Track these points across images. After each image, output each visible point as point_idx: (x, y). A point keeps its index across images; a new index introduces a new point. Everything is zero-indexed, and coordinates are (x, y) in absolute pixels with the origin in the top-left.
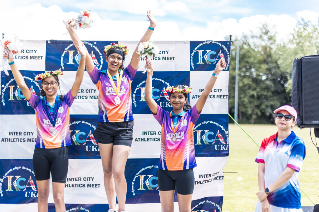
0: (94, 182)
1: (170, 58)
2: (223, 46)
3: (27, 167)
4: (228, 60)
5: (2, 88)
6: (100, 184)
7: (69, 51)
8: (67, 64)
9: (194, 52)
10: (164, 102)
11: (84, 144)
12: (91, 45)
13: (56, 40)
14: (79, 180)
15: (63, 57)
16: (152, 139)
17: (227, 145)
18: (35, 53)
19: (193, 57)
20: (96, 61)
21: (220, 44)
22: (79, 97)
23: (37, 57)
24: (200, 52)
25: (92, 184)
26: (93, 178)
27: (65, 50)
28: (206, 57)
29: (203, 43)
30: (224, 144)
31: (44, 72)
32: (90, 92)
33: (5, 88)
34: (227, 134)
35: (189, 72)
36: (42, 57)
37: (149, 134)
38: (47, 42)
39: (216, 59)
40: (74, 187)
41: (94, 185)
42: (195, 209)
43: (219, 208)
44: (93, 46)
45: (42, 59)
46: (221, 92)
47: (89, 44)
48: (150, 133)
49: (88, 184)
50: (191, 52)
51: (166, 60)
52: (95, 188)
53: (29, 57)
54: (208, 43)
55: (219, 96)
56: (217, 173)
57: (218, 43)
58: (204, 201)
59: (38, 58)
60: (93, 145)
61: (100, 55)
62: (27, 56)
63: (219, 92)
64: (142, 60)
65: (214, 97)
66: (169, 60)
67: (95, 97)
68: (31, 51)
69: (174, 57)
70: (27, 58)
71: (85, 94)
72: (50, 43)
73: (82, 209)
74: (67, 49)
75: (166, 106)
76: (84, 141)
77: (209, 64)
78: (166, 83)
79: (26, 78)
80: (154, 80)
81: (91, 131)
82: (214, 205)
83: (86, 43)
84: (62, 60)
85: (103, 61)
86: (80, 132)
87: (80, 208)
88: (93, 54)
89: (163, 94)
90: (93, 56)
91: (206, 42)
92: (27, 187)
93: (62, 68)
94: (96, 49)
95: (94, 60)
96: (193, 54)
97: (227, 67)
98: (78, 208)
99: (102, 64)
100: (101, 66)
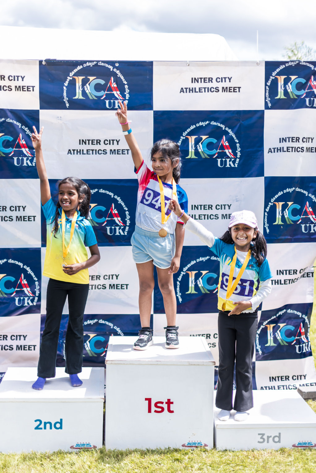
0: (119, 282)
1: (234, 90)
2: (315, 69)
7: (76, 77)
8: (73, 98)
9: (271, 80)
10: (224, 160)
11: (104, 225)
12: (111, 67)
13: (55, 60)
14: (97, 280)
15: (67, 87)
16: (206, 216)
18: (23, 80)
19: (269, 86)
21: (312, 66)
22: (94, 151)
23: (26, 88)
24: (281, 79)
26: (117, 275)
27: (70, 76)
28: (290, 88)
29: (285, 65)
31: (38, 112)
32: (110, 144)
35: (263, 111)
36: (33, 87)
37: (201, 209)
38: (41, 62)
39: (304, 90)
41: (120, 286)
42: (270, 321)
43: (307, 321)
44: (114, 70)
45: (33, 90)
46: (312, 142)
47: (107, 65)
48: (203, 207)
49: (110, 285)
50: (267, 79)
51: (227, 92)
52: (120, 290)
53: (13, 88)
54: (293, 64)
55: (309, 148)
57: (308, 65)
58: (284, 311)
59: (28, 89)
60: (117, 225)
61: (125, 84)
62: (11, 86)
63: (309, 142)
64: (190, 92)
65: (303, 151)
66: (232, 92)
67: (119, 151)
68: (16, 78)
69: (240, 87)
70: (10, 89)
71: (102, 147)
72: (45, 64)
73: (101, 321)
74: (73, 74)
75: (228, 166)
76: (103, 219)
77: (294, 99)
78: (227, 129)
79: (11, 121)
80: (209, 124)
81: (114, 204)
82: (300, 316)
83: (103, 64)
84: (66, 93)
85: (129, 93)
86: (96, 207)
87: (100, 320)
88: (114, 82)
89: (223, 147)
90: (113, 86)
91: (290, 62)
92: (17, 290)
93: (66, 105)
94: (118, 74)
95: (114, 92)
96: (269, 82)
98: (96, 321)
99: (127, 98)
100: (127, 102)
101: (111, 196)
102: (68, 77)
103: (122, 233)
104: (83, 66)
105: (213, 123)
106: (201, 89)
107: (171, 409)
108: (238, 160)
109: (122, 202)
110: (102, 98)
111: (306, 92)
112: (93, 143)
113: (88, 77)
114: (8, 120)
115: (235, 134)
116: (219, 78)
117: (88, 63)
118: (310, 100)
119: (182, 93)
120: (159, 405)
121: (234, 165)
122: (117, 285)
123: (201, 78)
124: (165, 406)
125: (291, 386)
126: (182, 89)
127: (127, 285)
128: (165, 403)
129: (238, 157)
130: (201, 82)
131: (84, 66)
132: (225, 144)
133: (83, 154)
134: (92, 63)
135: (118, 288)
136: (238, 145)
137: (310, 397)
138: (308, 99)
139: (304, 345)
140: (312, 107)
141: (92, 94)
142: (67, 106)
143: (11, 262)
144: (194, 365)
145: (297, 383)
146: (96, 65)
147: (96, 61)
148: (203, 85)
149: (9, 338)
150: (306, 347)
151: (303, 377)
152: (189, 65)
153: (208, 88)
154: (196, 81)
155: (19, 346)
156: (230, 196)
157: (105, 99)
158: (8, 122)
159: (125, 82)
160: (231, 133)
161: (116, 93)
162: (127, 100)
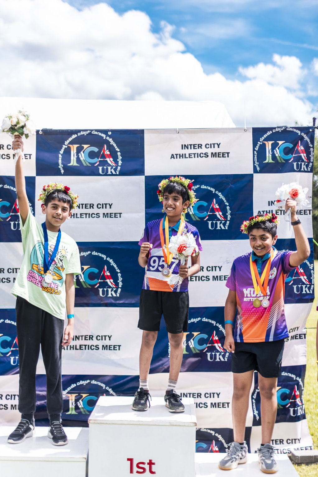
0: (112, 342)
1: (223, 155)
2: (303, 134)
3: (13, 321)
4: (310, 156)
6: (120, 346)
7: (70, 145)
8: (68, 165)
9: (258, 145)
10: (214, 222)
11: (96, 287)
12: (104, 136)
13: (51, 130)
14: (90, 340)
15: (62, 155)
16: (197, 278)
17: (312, 286)
19: (257, 151)
21: (299, 132)
22: (88, 215)
24: (269, 145)
26: (110, 336)
28: (278, 153)
29: (272, 131)
30: (308, 284)
31: (34, 178)
32: (103, 208)
34: (312, 268)
35: (252, 175)
36: (30, 155)
39: (292, 154)
40: (83, 349)
41: (113, 347)
43: (301, 383)
44: (107, 138)
45: (30, 158)
47: (100, 134)
49: (103, 346)
50: (254, 145)
52: (113, 351)
53: (11, 156)
54: (280, 130)
56: (296, 329)
57: (295, 130)
60: (110, 287)
61: (117, 152)
62: (9, 155)
64: (180, 158)
66: (221, 157)
67: (112, 214)
69: (229, 153)
70: (8, 158)
71: (95, 210)
72: (42, 134)
73: (94, 382)
74: (68, 143)
75: (218, 228)
76: (95, 281)
77: (282, 163)
78: (217, 192)
79: (8, 187)
80: (200, 188)
81: (107, 266)
82: (295, 379)
83: (96, 133)
84: (61, 160)
85: (122, 160)
86: (89, 269)
87: (92, 381)
88: (107, 150)
89: (213, 210)
90: (106, 153)
91: (277, 128)
92: (12, 350)
93: (61, 171)
94: (111, 142)
95: (108, 159)
96: (257, 147)
97: (310, 166)
98: (88, 381)
99: (120, 164)
100: (119, 168)
101: (104, 258)
102: (64, 146)
103: (114, 295)
104: (77, 135)
106: (191, 155)
107: (153, 470)
108: (228, 222)
109: (114, 264)
110: (96, 165)
111: (294, 156)
112: (87, 207)
113: (82, 145)
115: (225, 197)
116: (208, 145)
117: (82, 132)
118: (297, 165)
119: (172, 158)
120: (141, 465)
121: (225, 227)
122: (109, 346)
123: (191, 145)
124: (147, 467)
125: (286, 450)
126: (173, 155)
127: (119, 346)
128: (146, 464)
129: (229, 219)
130: (191, 148)
131: (79, 135)
132: (215, 207)
133: (77, 217)
134: (86, 132)
135: (111, 349)
136: (228, 208)
137: (304, 462)
138: (296, 163)
139: (299, 408)
140: (300, 171)
141: (87, 161)
142: (62, 173)
143: (7, 322)
144: (176, 425)
145: (292, 447)
146: (90, 134)
147: (90, 130)
149: (4, 397)
150: (301, 410)
151: (297, 441)
152: (178, 133)
153: (198, 154)
154: (186, 148)
155: (14, 406)
156: (221, 257)
157: (99, 165)
158: (5, 188)
159: (118, 150)
160: (221, 196)
161: (110, 160)
162: (120, 166)
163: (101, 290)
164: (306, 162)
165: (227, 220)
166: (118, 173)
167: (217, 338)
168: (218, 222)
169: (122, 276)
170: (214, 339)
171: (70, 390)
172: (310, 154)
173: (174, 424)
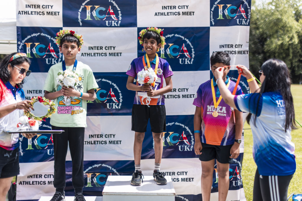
0: (115, 139)
1: (190, 13)
3: (48, 125)
4: (248, 15)
5: (18, 45)
7: (86, 6)
8: (85, 19)
9: (214, 7)
10: (183, 59)
11: (105, 102)
14: (100, 137)
15: (80, 12)
16: (172, 96)
18: (52, 8)
19: (213, 11)
20: (114, 17)
22: (99, 54)
23: (54, 13)
25: (114, 141)
26: (114, 135)
27: (82, 6)
28: (226, 12)
31: (61, 29)
32: (109, 49)
33: (21, 45)
34: (248, 90)
35: (209, 28)
36: (58, 12)
40: (96, 144)
41: (116, 142)
43: (240, 165)
44: (111, 1)
45: (58, 15)
46: (241, 47)
49: (110, 141)
50: (211, 7)
52: (116, 144)
53: (45, 13)
55: (239, 51)
59: (55, 13)
60: (114, 102)
61: (118, 11)
62: (44, 12)
63: (239, 47)
64: (161, 15)
65: (235, 53)
66: (188, 15)
67: (115, 54)
68: (47, 7)
69: (194, 12)
70: (43, 14)
71: (104, 51)
73: (104, 165)
74: (84, 4)
75: (186, 63)
76: (104, 99)
77: (229, 19)
78: (186, 39)
79: (44, 35)
80: (174, 36)
81: (112, 89)
82: (236, 162)
84: (80, 16)
85: (121, 16)
86: (100, 90)
88: (111, 10)
89: (183, 51)
90: (110, 12)
92: (48, 145)
94: (114, 4)
95: (112, 16)
96: (213, 8)
97: (248, 22)
98: (100, 165)
99: (120, 19)
100: (120, 22)
101: (110, 83)
102: (81, 6)
103: (117, 108)
105: (177, 35)
106: (168, 13)
108: (193, 59)
109: (117, 87)
110: (104, 20)
111: (237, 15)
112: (98, 49)
113: (94, 6)
114: (42, 34)
115: (191, 42)
116: (180, 6)
118: (240, 21)
121: (190, 63)
123: (168, 6)
126: (156, 13)
127: (120, 141)
129: (193, 57)
130: (168, 9)
132: (184, 49)
133: (91, 56)
136: (193, 49)
138: (238, 19)
139: (239, 181)
140: (241, 25)
141: (97, 17)
142: (81, 25)
143: (44, 126)
144: (161, 195)
148: (170, 11)
149: (43, 177)
153: (173, 13)
154: (165, 8)
155: (50, 182)
156: (188, 83)
157: (106, 20)
158: (42, 36)
159: (119, 9)
160: (188, 42)
161: (113, 17)
162: (120, 20)
163: (108, 104)
164: (245, 19)
165: (192, 58)
166: (119, 25)
167: (185, 136)
168: (186, 59)
169: (122, 95)
170: (183, 136)
171: (88, 171)
172: (248, 14)
173: (160, 194)
